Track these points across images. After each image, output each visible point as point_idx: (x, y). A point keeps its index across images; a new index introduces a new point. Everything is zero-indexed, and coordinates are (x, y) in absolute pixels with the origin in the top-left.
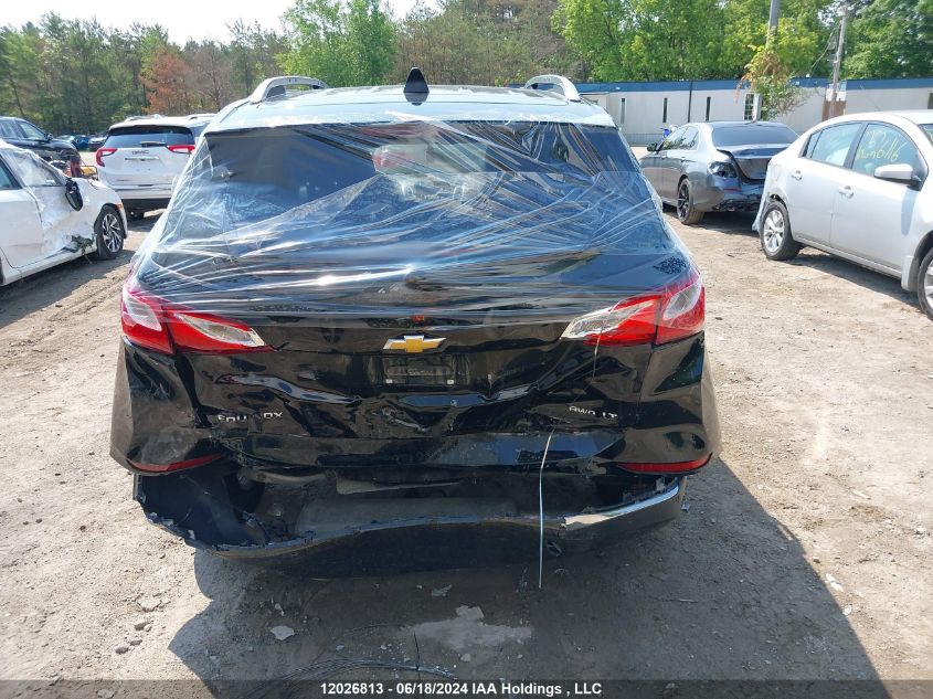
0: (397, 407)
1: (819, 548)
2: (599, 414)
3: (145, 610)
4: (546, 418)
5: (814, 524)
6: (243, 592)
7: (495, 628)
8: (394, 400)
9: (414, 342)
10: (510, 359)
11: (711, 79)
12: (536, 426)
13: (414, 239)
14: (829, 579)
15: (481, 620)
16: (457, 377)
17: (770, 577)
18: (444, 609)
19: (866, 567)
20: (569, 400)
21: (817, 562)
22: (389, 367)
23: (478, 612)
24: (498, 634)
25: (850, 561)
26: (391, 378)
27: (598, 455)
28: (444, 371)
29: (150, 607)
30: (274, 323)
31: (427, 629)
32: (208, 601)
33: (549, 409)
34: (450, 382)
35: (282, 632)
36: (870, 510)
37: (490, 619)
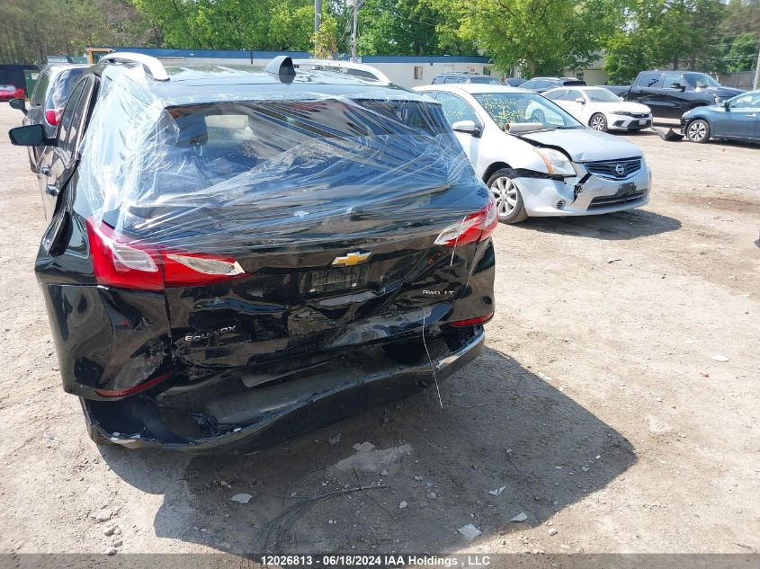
0: (315, 309)
1: (526, 359)
2: (442, 293)
3: (102, 521)
4: (407, 301)
5: (516, 347)
6: (185, 482)
7: (387, 451)
8: (313, 305)
9: (352, 258)
10: (394, 263)
11: (263, 50)
12: (400, 308)
13: (343, 184)
14: (541, 375)
15: (373, 449)
16: (359, 281)
17: (515, 381)
18: (345, 450)
19: (554, 364)
20: (424, 286)
21: (529, 367)
22: (315, 280)
23: (368, 445)
24: (390, 454)
25: (544, 363)
26: (316, 287)
27: (441, 320)
28: (351, 278)
29: (107, 516)
30: (256, 255)
31: (344, 465)
32: (161, 497)
33: (410, 295)
34: (354, 285)
35: (243, 498)
36: (537, 334)
37: (379, 446)
